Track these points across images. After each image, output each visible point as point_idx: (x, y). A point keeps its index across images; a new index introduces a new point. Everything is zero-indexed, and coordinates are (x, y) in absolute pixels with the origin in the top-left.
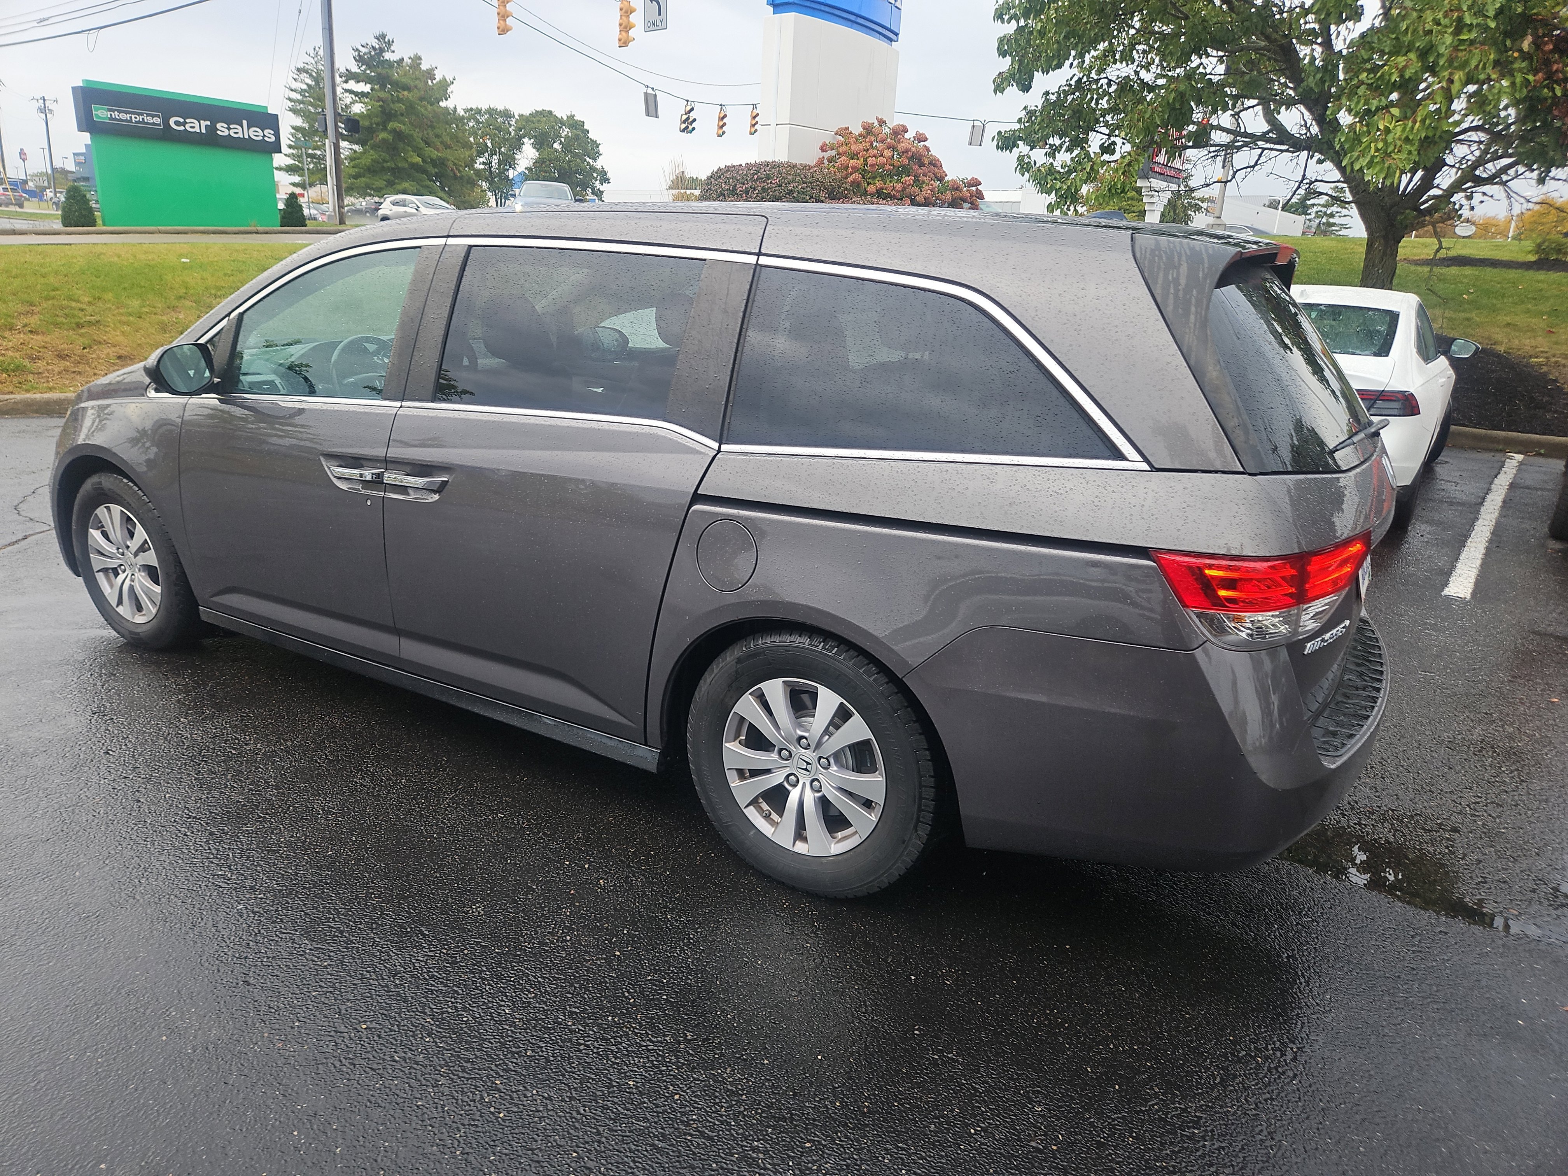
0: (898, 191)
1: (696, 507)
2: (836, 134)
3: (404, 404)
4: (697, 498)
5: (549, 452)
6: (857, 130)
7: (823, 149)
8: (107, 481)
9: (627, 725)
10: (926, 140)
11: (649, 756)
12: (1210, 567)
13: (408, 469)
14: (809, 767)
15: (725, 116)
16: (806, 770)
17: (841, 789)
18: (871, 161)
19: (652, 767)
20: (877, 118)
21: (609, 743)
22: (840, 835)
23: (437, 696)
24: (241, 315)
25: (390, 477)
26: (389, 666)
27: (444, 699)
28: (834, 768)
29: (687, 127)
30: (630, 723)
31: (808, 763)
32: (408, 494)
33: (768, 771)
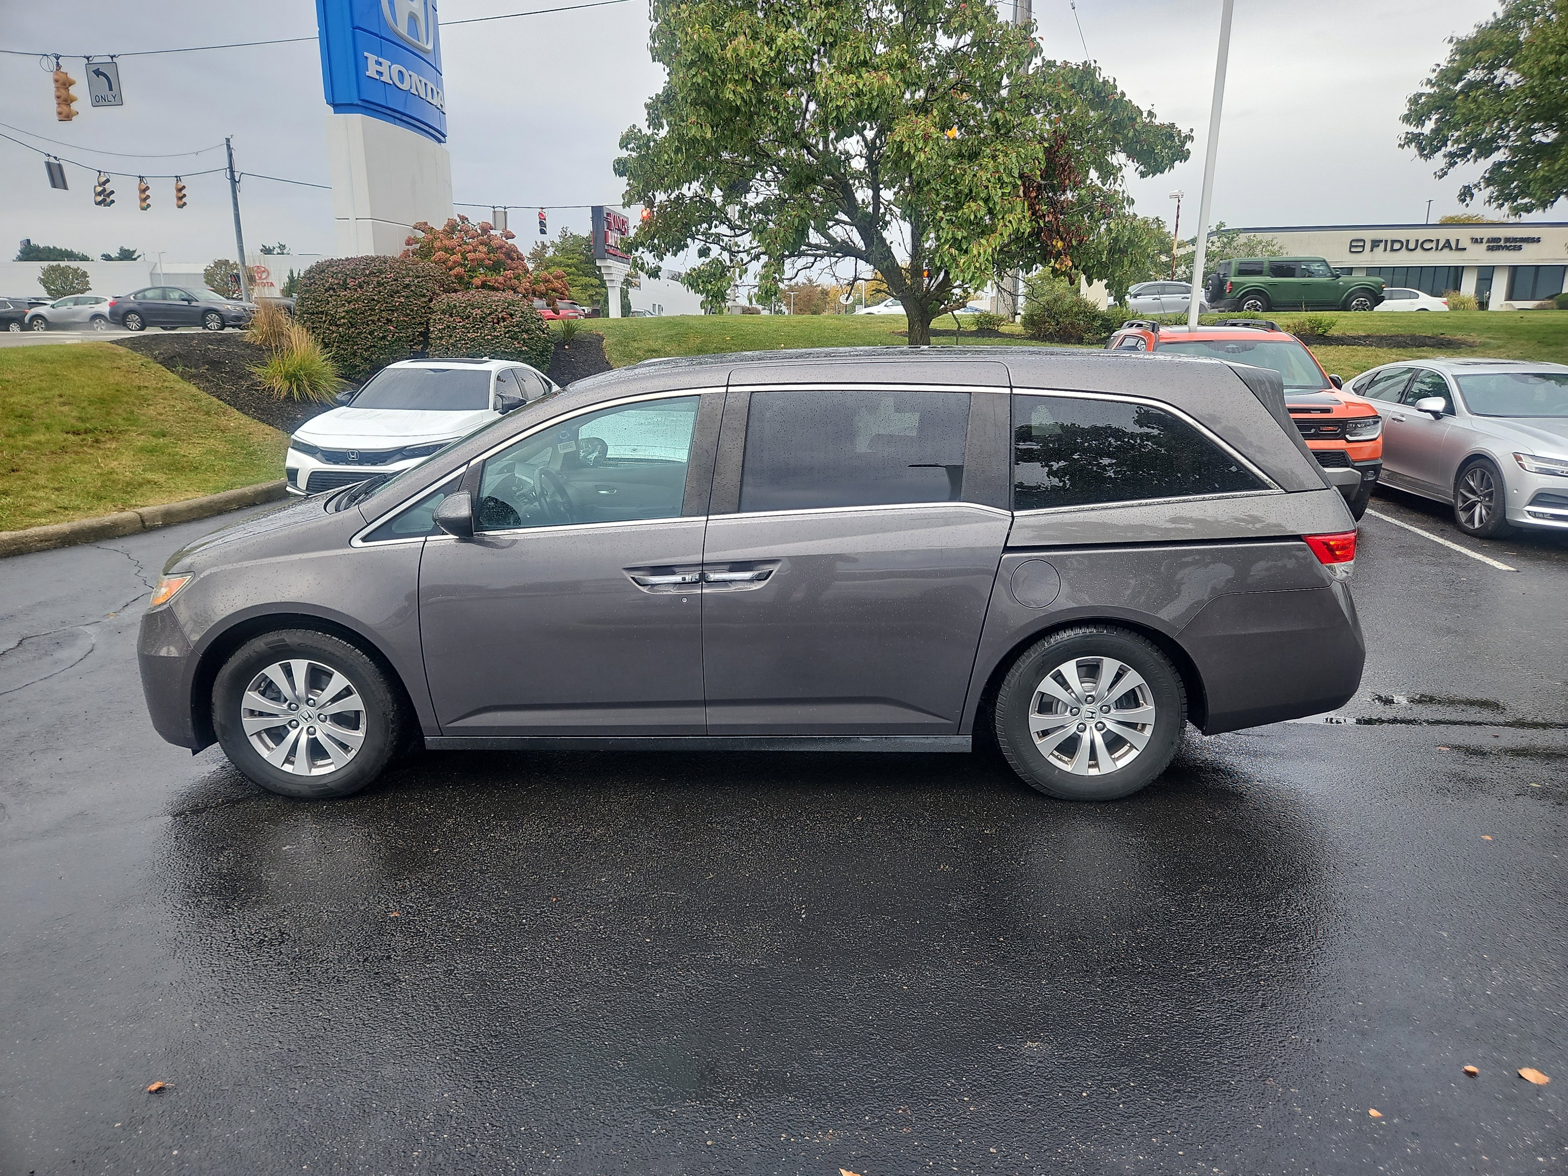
0: (500, 283)
1: (1006, 556)
2: (415, 228)
3: (710, 517)
4: (1007, 549)
5: (871, 536)
6: (439, 226)
7: (408, 243)
8: (293, 637)
9: (943, 724)
10: (513, 237)
11: (964, 742)
12: (1333, 540)
13: (727, 567)
14: (1094, 715)
15: (147, 188)
16: (1092, 718)
17: (1119, 723)
18: (470, 256)
19: (969, 749)
20: (458, 215)
21: (929, 741)
22: (1117, 755)
23: (746, 748)
24: (485, 461)
25: (713, 577)
26: (688, 736)
27: (754, 749)
28: (1113, 711)
29: (104, 201)
30: (947, 721)
31: (1093, 713)
32: (727, 586)
33: (1063, 727)
